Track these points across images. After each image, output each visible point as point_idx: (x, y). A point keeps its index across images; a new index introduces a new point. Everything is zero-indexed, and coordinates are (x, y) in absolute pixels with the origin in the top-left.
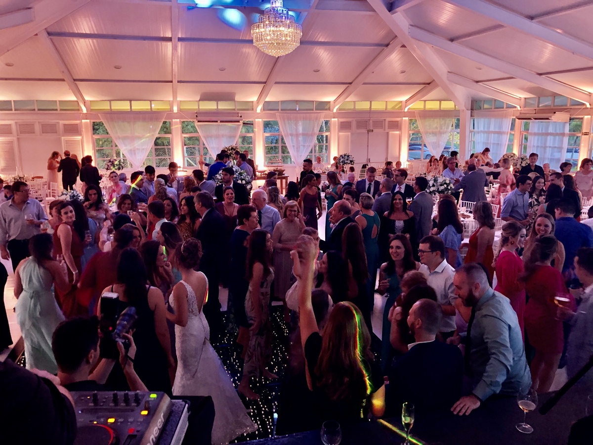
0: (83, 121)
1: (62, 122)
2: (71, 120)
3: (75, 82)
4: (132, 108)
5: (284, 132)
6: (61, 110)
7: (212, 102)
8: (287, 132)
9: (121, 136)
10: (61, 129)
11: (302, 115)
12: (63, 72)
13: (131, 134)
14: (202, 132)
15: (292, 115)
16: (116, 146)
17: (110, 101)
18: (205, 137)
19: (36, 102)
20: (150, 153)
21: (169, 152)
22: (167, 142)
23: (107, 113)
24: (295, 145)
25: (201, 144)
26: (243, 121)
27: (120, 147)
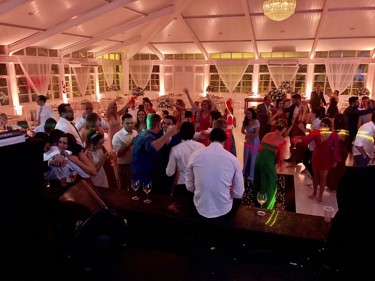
0: (205, 65)
1: (195, 66)
2: (199, 64)
3: (201, 43)
4: (232, 57)
5: (328, 72)
6: (195, 59)
7: (281, 53)
8: (331, 72)
9: (224, 74)
10: (194, 69)
11: (345, 61)
12: (192, 38)
13: (230, 72)
14: (272, 72)
15: (337, 60)
16: (221, 79)
17: (220, 53)
18: (273, 75)
19: (184, 55)
20: (239, 85)
21: (250, 84)
22: (250, 77)
23: (218, 60)
24: (336, 81)
25: (270, 79)
26: (299, 65)
27: (222, 80)
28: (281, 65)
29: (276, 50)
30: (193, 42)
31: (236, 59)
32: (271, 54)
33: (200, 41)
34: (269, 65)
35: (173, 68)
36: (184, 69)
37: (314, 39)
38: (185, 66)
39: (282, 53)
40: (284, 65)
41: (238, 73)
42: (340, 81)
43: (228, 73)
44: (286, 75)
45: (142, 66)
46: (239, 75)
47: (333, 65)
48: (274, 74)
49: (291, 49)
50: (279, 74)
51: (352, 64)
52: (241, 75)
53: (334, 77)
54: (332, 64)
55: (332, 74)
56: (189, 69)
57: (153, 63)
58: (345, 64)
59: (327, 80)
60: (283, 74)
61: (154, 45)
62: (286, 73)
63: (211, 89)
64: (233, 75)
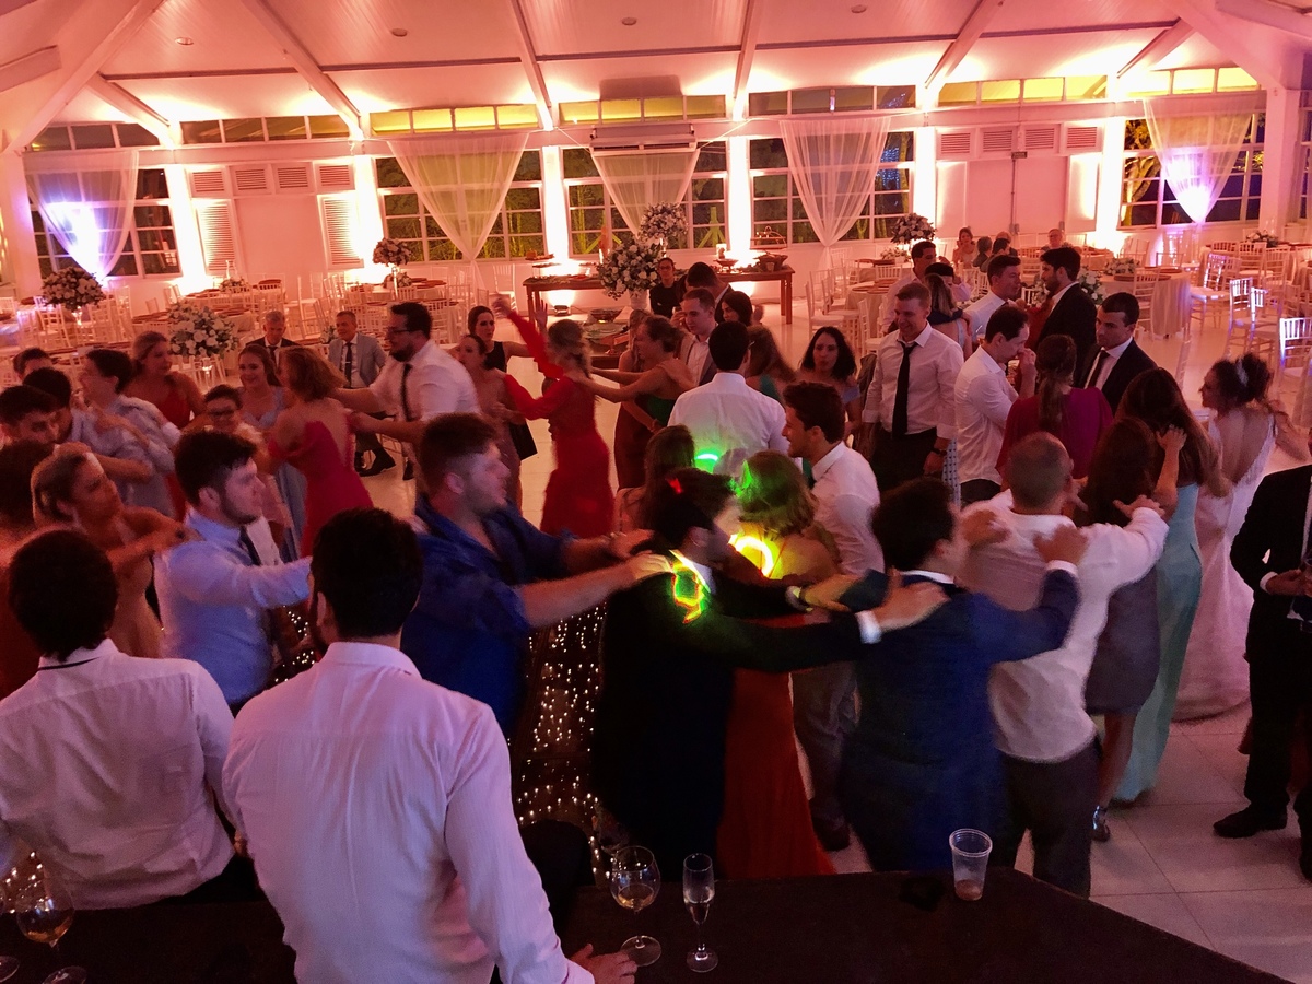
0: (357, 158)
1: (317, 163)
2: (332, 156)
3: (326, 74)
4: (457, 125)
5: (796, 166)
6: (314, 136)
7: (631, 101)
8: (804, 166)
9: (434, 188)
10: (315, 177)
11: (844, 122)
12: (285, 52)
13: (456, 183)
14: (608, 173)
15: (819, 122)
16: (427, 211)
17: (411, 111)
18: (613, 186)
19: (264, 123)
20: (498, 226)
21: (538, 223)
22: (534, 199)
23: (406, 139)
24: (824, 195)
25: (607, 201)
26: (699, 145)
27: (433, 214)
28: (637, 147)
29: (613, 91)
30: (292, 70)
31: (473, 132)
32: (596, 105)
33: (322, 64)
34: (596, 149)
35: (227, 181)
36: (271, 178)
37: (738, 48)
38: (272, 165)
39: (636, 103)
40: (646, 147)
41: (488, 186)
42: (835, 195)
43: (452, 187)
44: (657, 185)
45: (84, 174)
46: (491, 191)
47: (809, 138)
48: (616, 180)
49: (666, 89)
50: (634, 179)
51: (865, 132)
52: (499, 192)
53: (817, 182)
54: (803, 134)
55: (809, 170)
56: (295, 178)
57: (135, 160)
58: (844, 133)
59: (795, 193)
60: (648, 179)
61: (124, 84)
62: (658, 177)
63: (390, 254)
64: (469, 193)
